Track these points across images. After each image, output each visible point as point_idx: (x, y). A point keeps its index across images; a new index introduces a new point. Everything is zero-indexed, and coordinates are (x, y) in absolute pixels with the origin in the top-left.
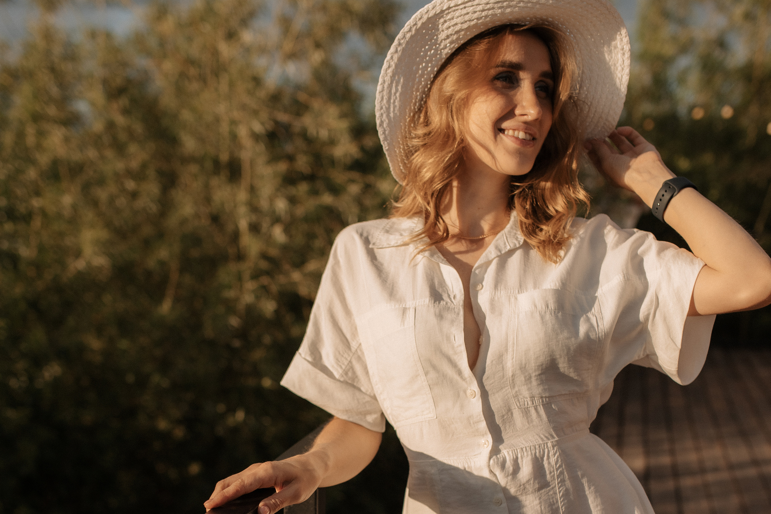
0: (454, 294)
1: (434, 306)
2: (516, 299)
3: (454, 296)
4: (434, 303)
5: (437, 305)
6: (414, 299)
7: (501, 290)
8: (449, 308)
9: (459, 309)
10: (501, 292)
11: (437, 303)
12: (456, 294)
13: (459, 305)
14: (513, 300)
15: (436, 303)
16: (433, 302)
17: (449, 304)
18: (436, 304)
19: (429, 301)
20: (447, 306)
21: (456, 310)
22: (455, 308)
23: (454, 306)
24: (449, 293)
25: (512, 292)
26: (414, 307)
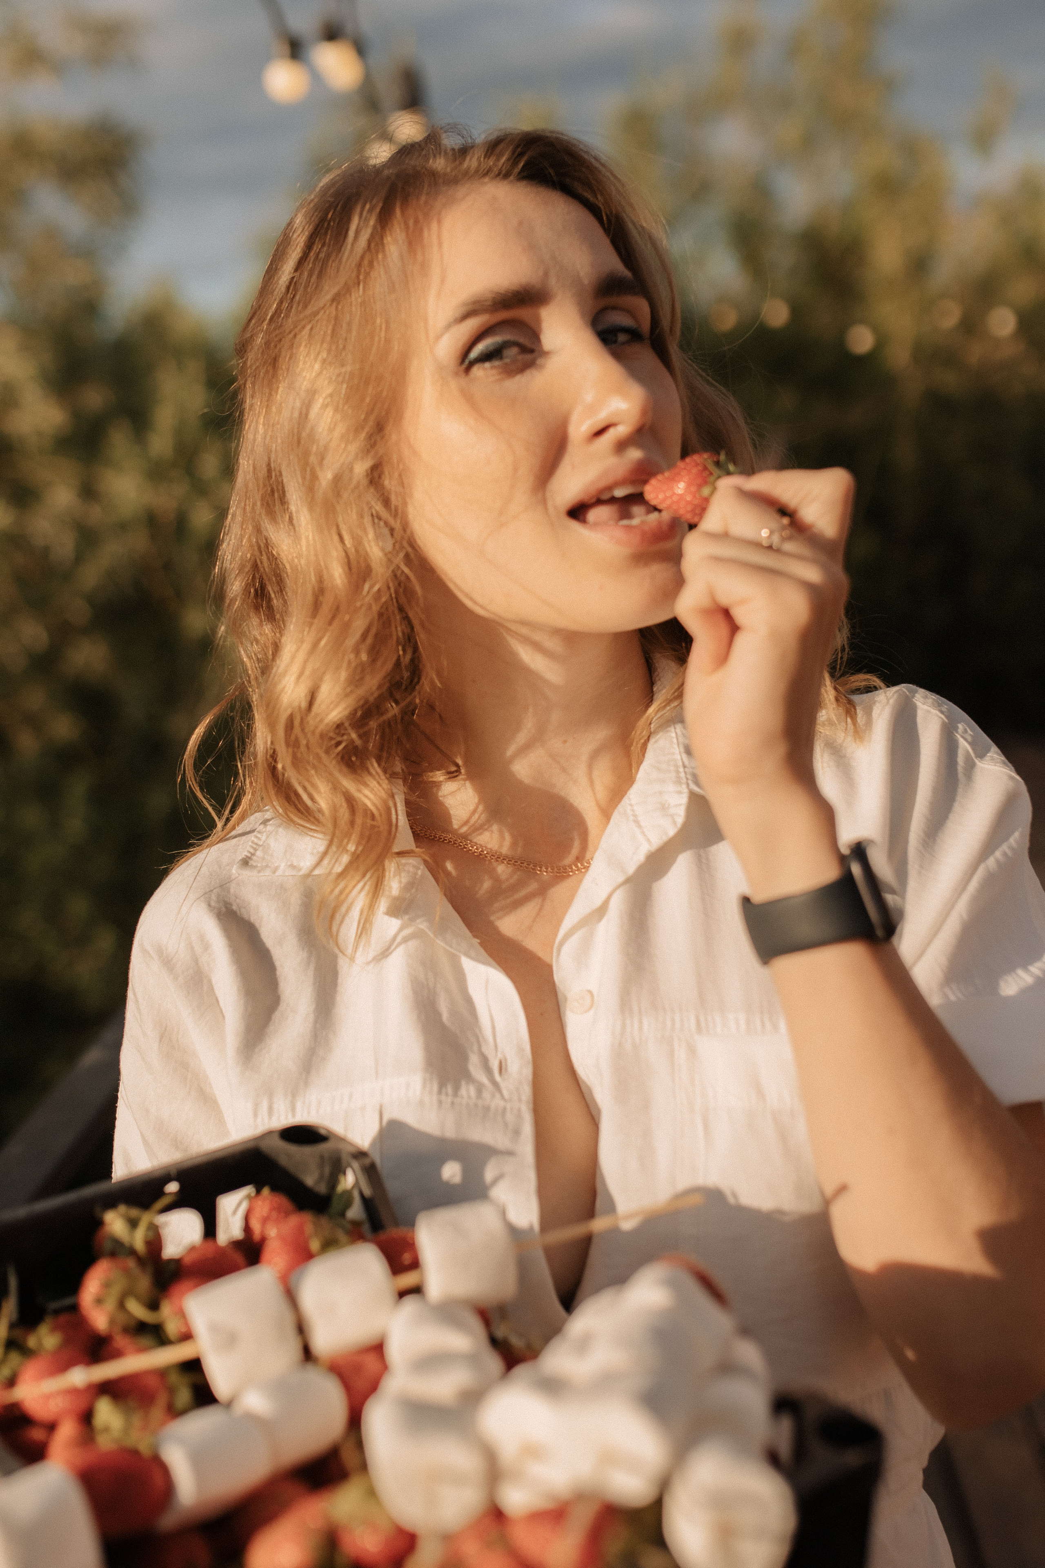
0: (500, 1056)
1: (440, 1102)
2: (692, 1051)
3: (501, 1063)
4: (440, 1092)
5: (450, 1099)
6: (377, 1073)
7: (640, 1012)
8: (487, 1109)
9: (519, 1116)
10: (641, 1022)
11: (450, 1089)
12: (506, 1060)
13: (520, 1100)
14: (681, 1054)
15: (444, 1090)
16: (435, 1087)
17: (486, 1095)
18: (447, 1095)
19: (424, 1086)
20: (480, 1103)
21: (510, 1117)
22: (504, 1110)
23: (502, 1103)
24: (484, 1050)
25: (678, 1025)
26: (378, 1107)
